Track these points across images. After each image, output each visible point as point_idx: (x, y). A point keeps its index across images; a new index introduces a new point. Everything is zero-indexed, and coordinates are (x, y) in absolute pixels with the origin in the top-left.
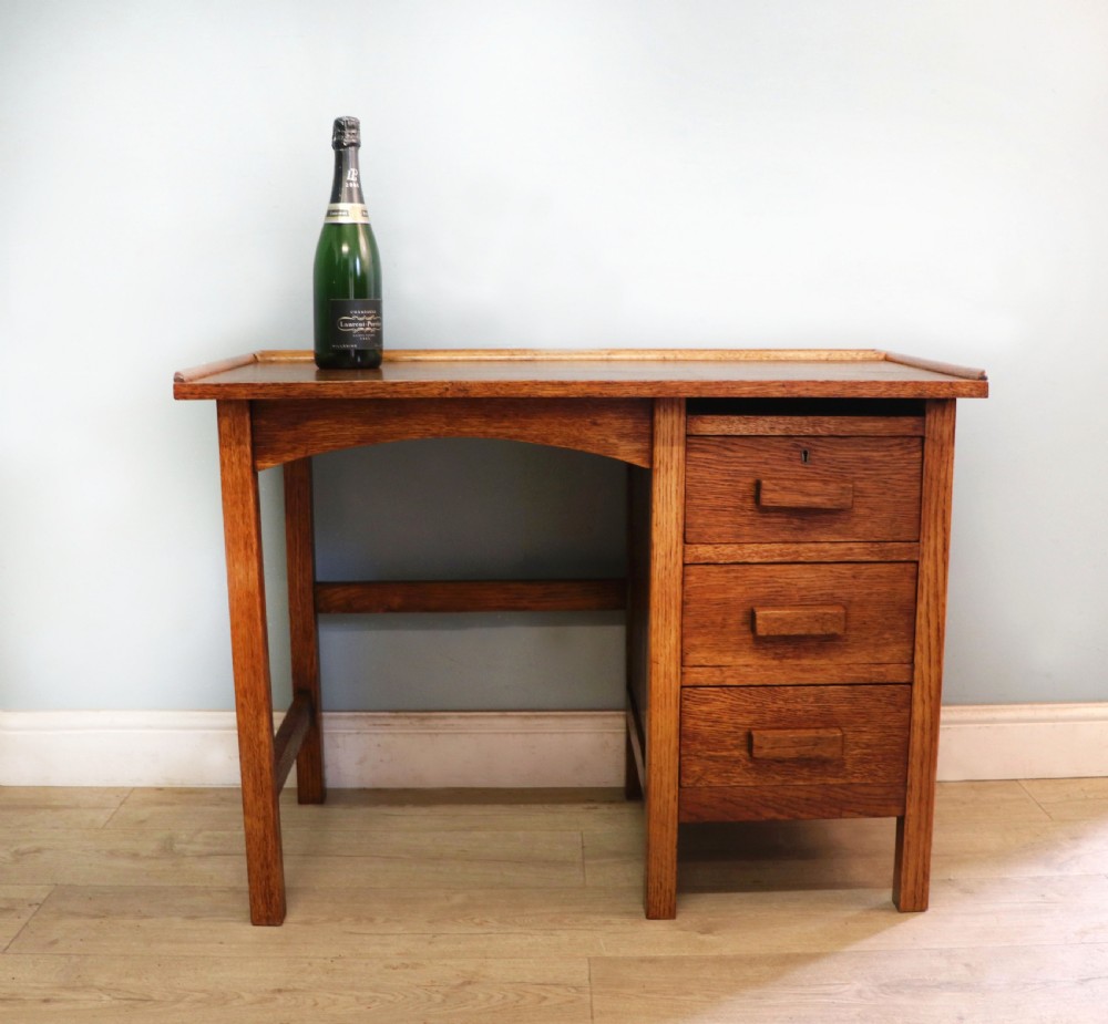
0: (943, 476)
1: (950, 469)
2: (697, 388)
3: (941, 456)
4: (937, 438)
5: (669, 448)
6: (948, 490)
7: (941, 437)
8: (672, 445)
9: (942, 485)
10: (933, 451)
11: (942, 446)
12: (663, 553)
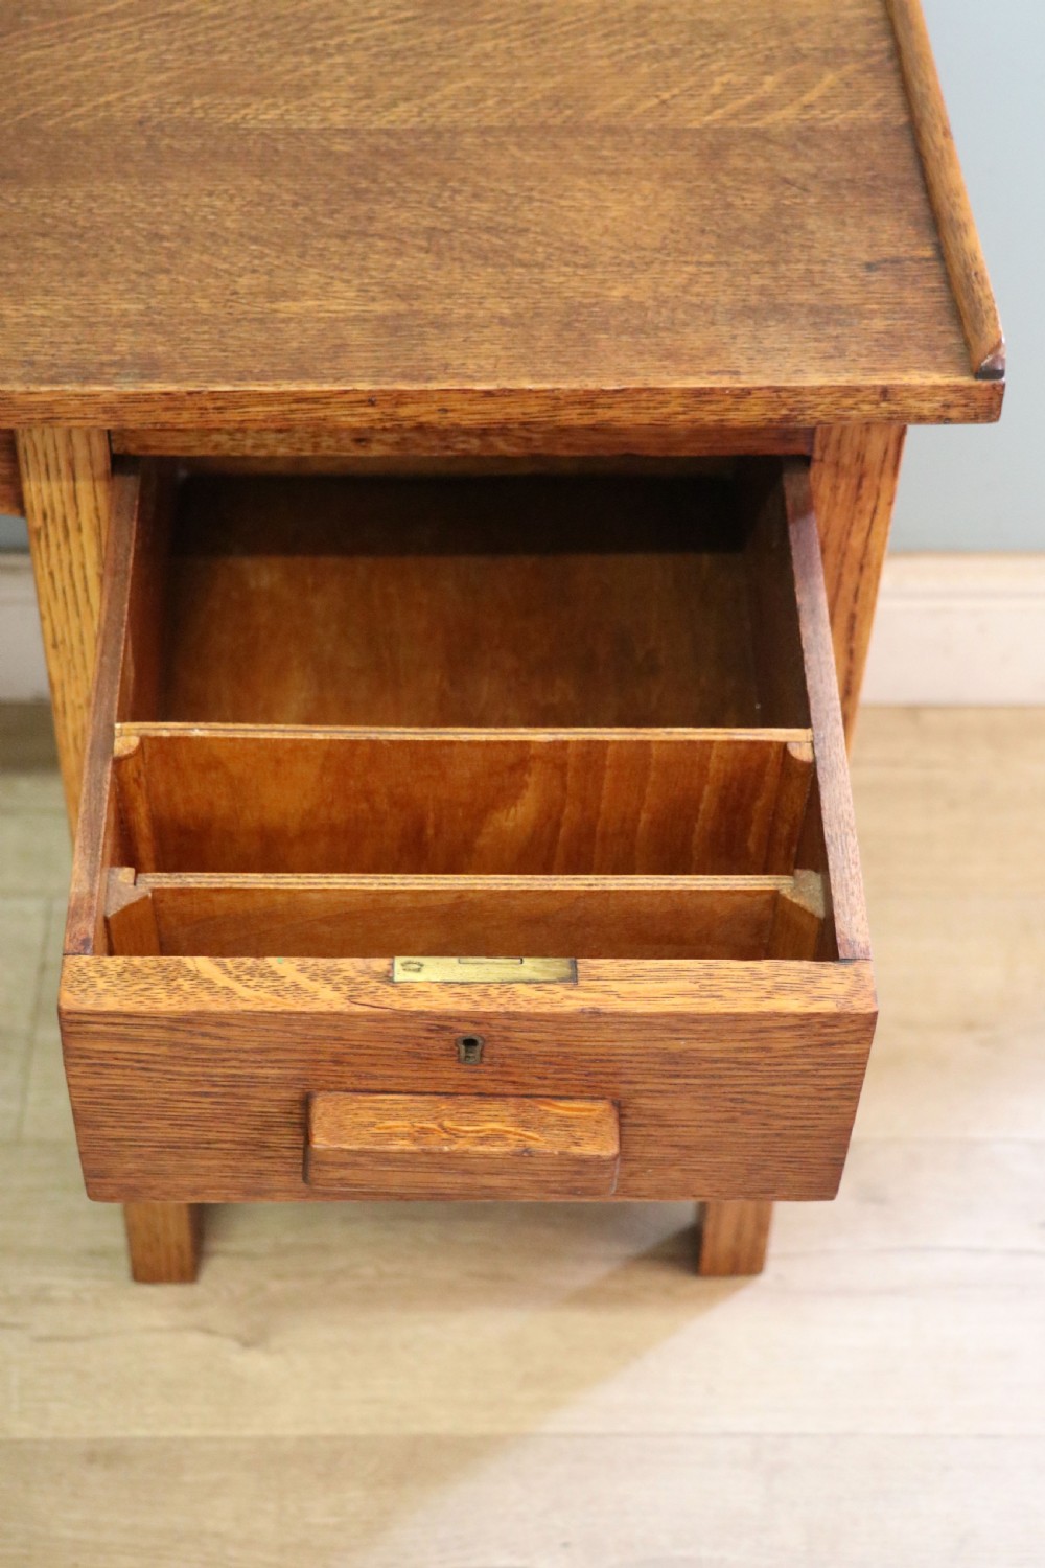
0: (856, 542)
1: (878, 528)
2: (108, 409)
3: (858, 498)
4: (847, 460)
5: (66, 485)
6: (867, 572)
7: (860, 457)
8: (74, 479)
9: (852, 560)
10: (835, 489)
11: (861, 477)
12: (81, 701)
